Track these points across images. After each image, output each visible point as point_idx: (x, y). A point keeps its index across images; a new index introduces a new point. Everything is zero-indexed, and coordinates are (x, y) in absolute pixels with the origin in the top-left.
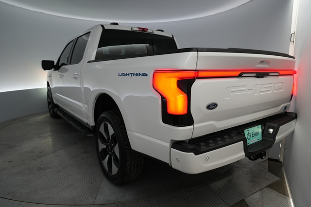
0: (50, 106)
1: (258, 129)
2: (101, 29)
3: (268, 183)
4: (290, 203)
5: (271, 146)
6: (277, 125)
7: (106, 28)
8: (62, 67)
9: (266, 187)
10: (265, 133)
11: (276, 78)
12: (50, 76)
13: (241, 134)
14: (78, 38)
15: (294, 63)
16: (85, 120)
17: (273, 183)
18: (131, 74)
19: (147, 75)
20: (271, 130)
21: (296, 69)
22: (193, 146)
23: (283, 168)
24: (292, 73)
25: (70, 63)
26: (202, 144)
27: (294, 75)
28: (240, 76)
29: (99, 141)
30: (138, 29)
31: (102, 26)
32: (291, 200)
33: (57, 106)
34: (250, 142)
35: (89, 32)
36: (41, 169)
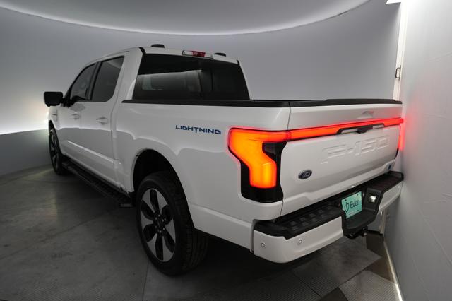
0: (54, 158)
1: (358, 197)
2: (141, 54)
3: (368, 264)
4: (396, 290)
5: (373, 219)
6: (380, 192)
7: (147, 53)
8: (78, 103)
9: (365, 269)
10: (365, 201)
11: (380, 130)
12: (55, 114)
13: (337, 207)
14: (102, 62)
15: (401, 108)
16: (118, 184)
17: (373, 264)
18: (196, 128)
19: (220, 133)
20: (373, 198)
21: (403, 116)
22: (282, 228)
23: (385, 244)
24: (397, 122)
25: (91, 100)
26: (293, 223)
27: (401, 124)
28: (339, 132)
29: (142, 215)
30: (191, 54)
31: (142, 49)
32: (397, 286)
33: (67, 159)
34: (349, 215)
35: (123, 57)
36: (56, 256)
